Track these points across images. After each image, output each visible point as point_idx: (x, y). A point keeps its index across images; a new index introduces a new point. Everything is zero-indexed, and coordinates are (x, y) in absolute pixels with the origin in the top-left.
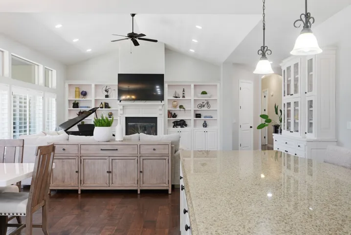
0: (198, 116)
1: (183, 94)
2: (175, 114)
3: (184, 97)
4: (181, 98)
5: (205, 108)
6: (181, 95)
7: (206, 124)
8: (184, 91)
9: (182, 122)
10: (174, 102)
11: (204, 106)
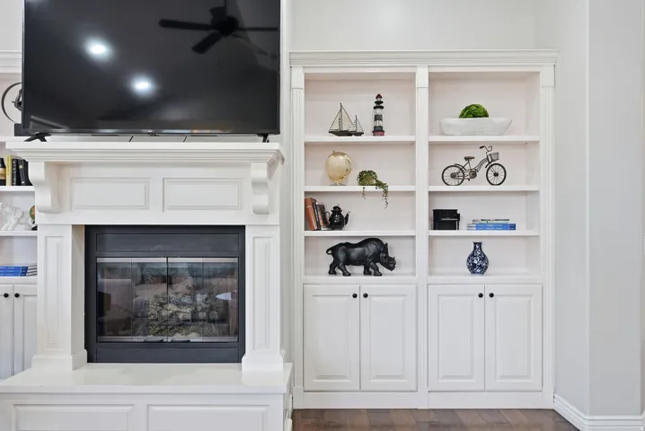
0: (444, 219)
1: (377, 118)
2: (337, 210)
3: (378, 131)
4: (368, 137)
5: (478, 184)
6: (367, 124)
7: (484, 258)
8: (379, 105)
9: (372, 248)
10: (335, 154)
11: (474, 174)
